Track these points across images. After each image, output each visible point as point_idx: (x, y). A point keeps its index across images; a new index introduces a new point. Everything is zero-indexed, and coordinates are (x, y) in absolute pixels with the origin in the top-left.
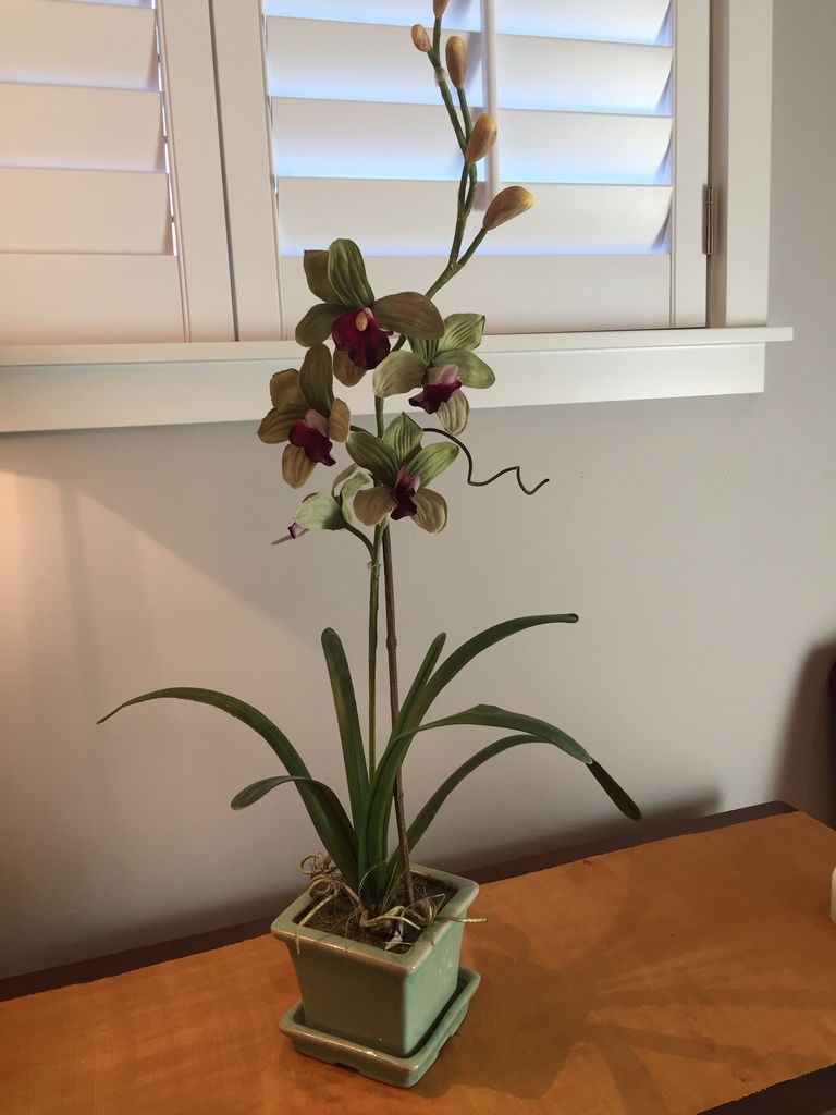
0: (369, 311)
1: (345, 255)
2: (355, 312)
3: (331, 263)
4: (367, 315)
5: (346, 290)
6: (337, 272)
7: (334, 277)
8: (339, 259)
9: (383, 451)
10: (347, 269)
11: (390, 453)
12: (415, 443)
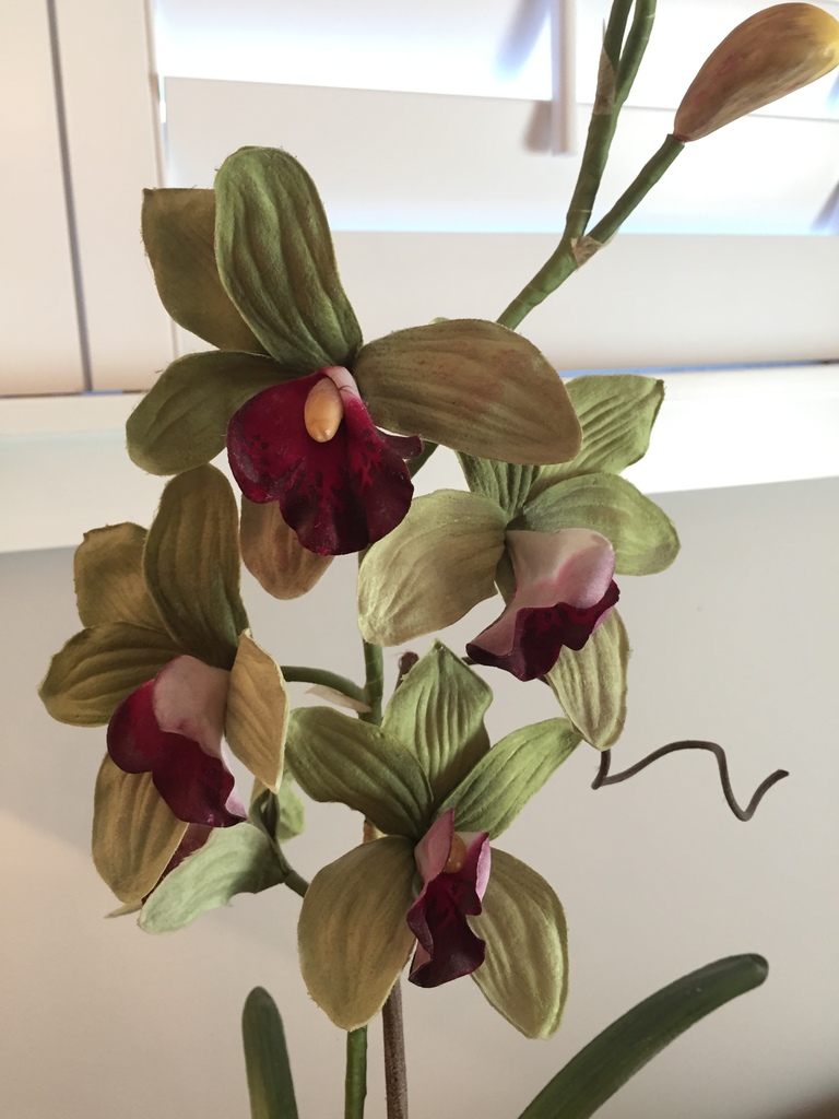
0: (344, 377)
1: (267, 202)
2: (302, 380)
3: (223, 229)
4: (339, 390)
5: (275, 314)
6: (246, 256)
7: (237, 272)
8: (250, 215)
9: (384, 760)
10: (274, 247)
11: (402, 766)
12: (471, 728)
